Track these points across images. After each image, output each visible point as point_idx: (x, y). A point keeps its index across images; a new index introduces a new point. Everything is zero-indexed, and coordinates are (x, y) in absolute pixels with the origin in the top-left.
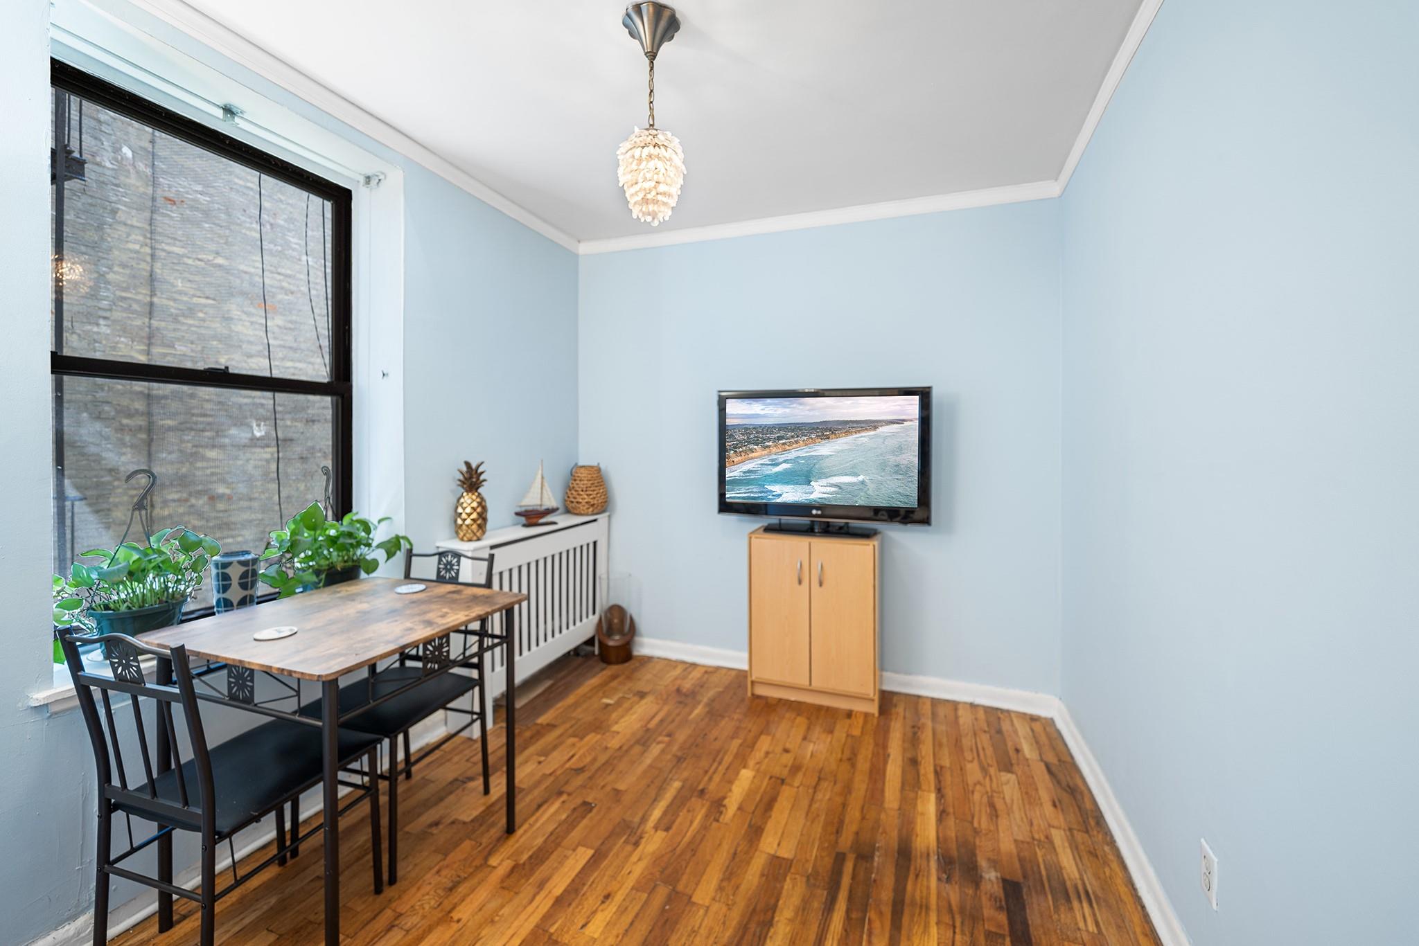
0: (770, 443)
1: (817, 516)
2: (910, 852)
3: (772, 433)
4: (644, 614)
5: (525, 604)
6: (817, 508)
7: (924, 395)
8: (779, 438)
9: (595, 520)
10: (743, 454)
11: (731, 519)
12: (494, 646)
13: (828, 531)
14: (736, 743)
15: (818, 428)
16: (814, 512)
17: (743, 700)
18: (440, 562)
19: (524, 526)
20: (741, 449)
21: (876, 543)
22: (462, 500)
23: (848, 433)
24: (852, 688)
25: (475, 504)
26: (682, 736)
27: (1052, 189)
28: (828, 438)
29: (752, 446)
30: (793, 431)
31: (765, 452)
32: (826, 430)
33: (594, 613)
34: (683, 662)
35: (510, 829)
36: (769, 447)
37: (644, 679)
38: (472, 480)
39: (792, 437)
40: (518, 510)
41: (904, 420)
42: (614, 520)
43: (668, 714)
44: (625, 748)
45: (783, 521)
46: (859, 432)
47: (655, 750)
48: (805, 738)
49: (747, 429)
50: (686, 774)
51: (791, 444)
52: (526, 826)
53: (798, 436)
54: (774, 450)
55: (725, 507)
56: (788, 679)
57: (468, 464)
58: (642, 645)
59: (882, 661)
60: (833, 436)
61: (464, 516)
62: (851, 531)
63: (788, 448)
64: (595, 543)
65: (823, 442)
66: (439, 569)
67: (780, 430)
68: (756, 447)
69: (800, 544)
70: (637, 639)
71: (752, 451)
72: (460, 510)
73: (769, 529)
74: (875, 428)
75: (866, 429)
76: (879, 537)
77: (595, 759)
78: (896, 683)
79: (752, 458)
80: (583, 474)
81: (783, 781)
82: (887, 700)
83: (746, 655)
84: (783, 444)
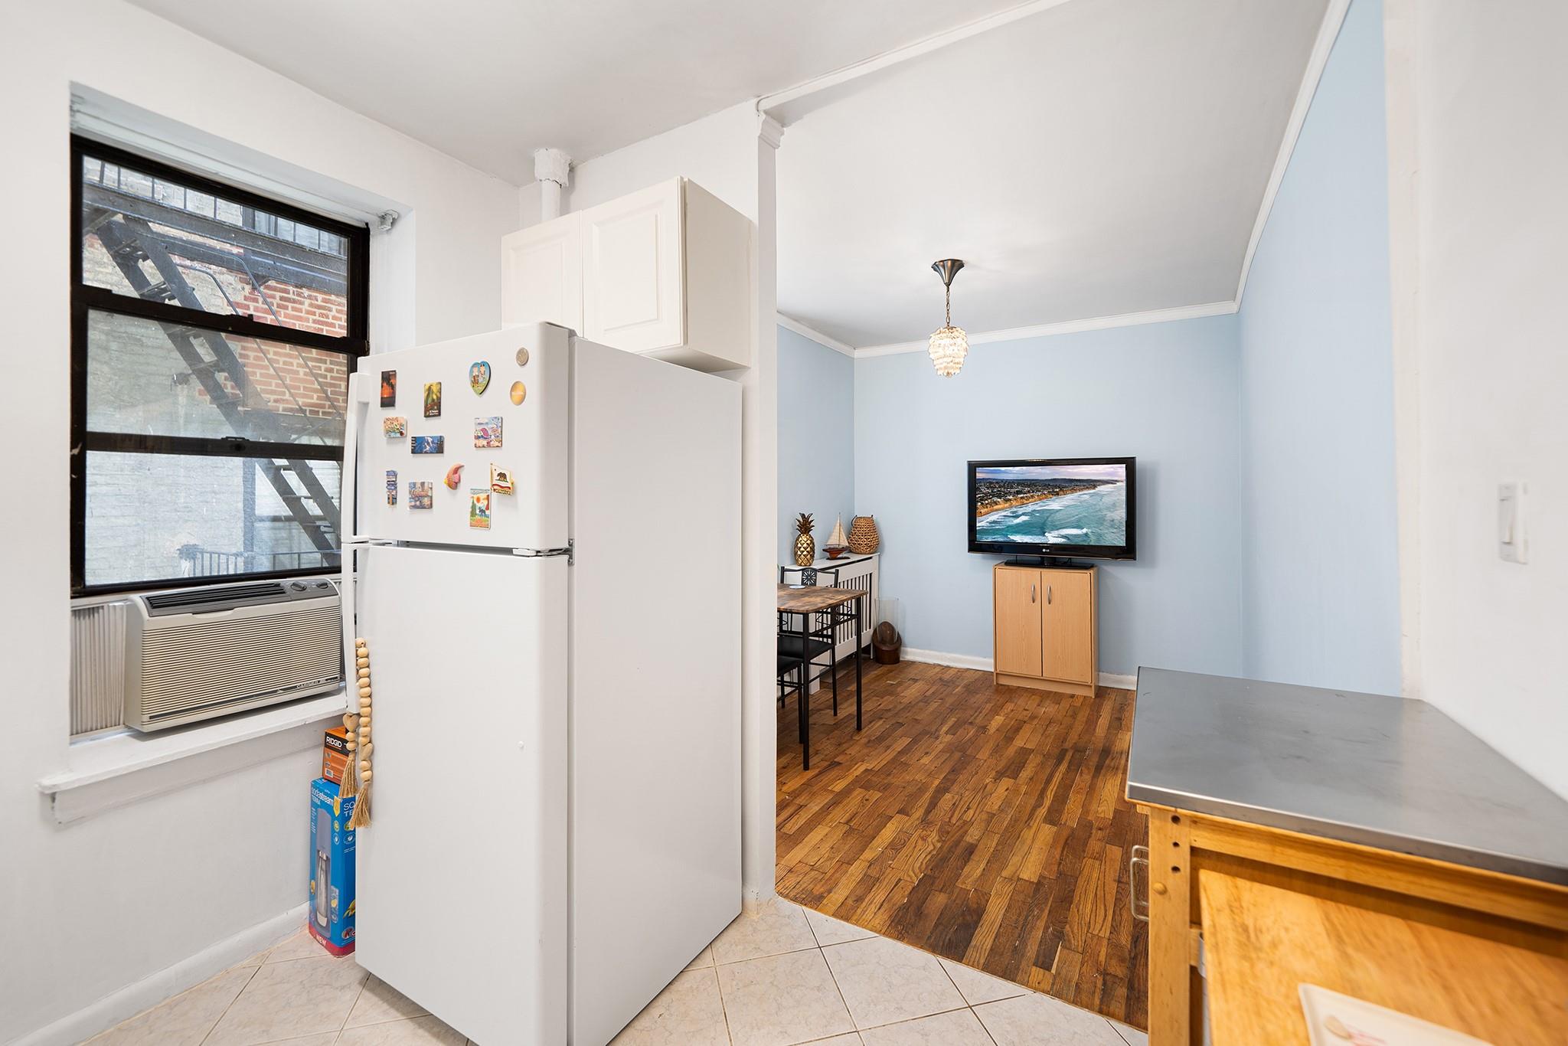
0: (1011, 497)
1: (1046, 553)
2: (1110, 751)
3: (1012, 488)
4: (907, 630)
5: (865, 596)
6: (1046, 548)
7: (1130, 463)
8: (1018, 493)
9: (871, 558)
10: (989, 506)
11: (977, 556)
12: (847, 621)
13: (1054, 564)
14: (989, 706)
15: (1049, 485)
16: (1044, 550)
17: (990, 686)
18: (803, 574)
19: (828, 559)
20: (987, 502)
21: (1092, 571)
22: (800, 539)
23: (1073, 490)
24: (1075, 678)
25: (809, 542)
26: (950, 700)
27: (1232, 307)
28: (1058, 494)
29: (995, 499)
30: (1029, 486)
31: (1007, 505)
32: (1056, 487)
33: (870, 628)
34: (939, 665)
35: (859, 728)
36: (1010, 500)
37: (912, 673)
38: (805, 526)
39: (1029, 492)
40: (825, 548)
41: (1116, 481)
42: (882, 558)
43: (937, 690)
44: (913, 703)
45: (1018, 558)
46: (1082, 490)
47: (934, 706)
48: (1039, 705)
49: (991, 483)
50: (957, 716)
51: (1028, 498)
52: (866, 729)
53: (1033, 492)
54: (1014, 503)
55: (975, 546)
56: (1025, 672)
57: (803, 516)
58: (906, 653)
59: (1098, 663)
60: (1062, 493)
61: (802, 549)
62: (1073, 564)
63: (1026, 502)
64: (871, 574)
65: (1054, 497)
66: (803, 579)
67: (1018, 485)
68: (999, 500)
69: (1034, 573)
70: (902, 648)
71: (996, 503)
72: (799, 545)
73: (1008, 564)
74: (1095, 487)
75: (1087, 488)
76: (1095, 569)
77: (895, 707)
78: (1109, 680)
79: (996, 510)
80: (862, 523)
81: (1025, 722)
82: (1101, 692)
83: (992, 661)
84: (1022, 498)
